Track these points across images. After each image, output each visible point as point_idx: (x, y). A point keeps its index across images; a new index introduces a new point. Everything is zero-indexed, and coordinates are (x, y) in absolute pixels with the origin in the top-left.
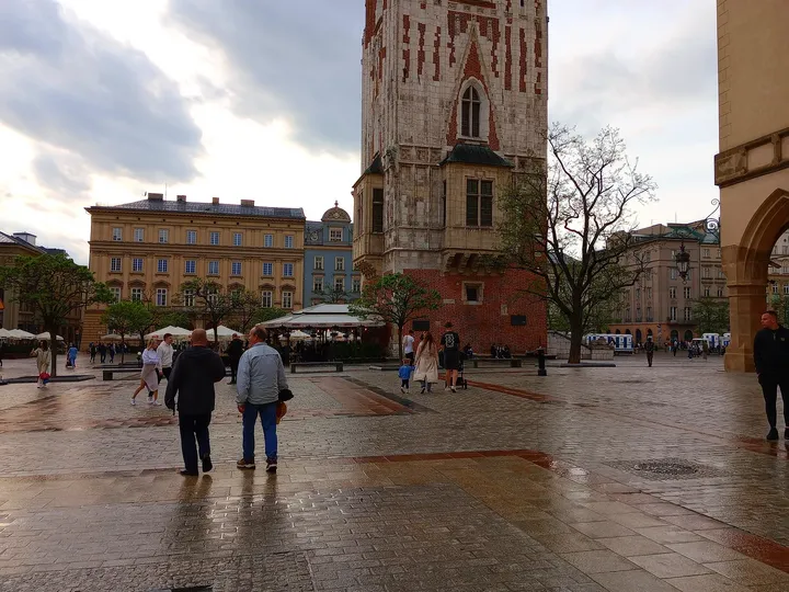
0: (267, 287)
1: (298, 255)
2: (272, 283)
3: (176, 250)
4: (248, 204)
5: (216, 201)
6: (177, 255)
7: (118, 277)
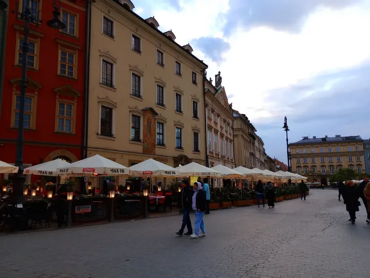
0: (351, 165)
1: (362, 153)
2: (353, 164)
3: (318, 155)
4: (338, 136)
5: (326, 136)
6: (318, 156)
7: (300, 165)
